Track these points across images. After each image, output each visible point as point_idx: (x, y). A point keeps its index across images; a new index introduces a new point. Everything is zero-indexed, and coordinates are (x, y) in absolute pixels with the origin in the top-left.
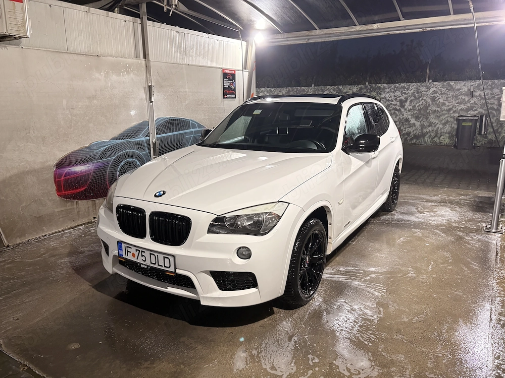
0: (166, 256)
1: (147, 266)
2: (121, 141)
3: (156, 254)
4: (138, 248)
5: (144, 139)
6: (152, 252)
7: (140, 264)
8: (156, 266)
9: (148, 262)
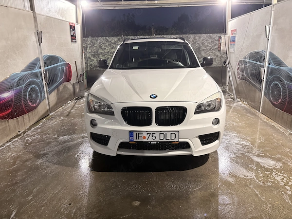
0: (172, 132)
1: (157, 142)
2: (27, 72)
3: (165, 133)
4: (148, 133)
5: (38, 70)
6: (161, 132)
7: (151, 142)
8: (165, 140)
9: (158, 139)
